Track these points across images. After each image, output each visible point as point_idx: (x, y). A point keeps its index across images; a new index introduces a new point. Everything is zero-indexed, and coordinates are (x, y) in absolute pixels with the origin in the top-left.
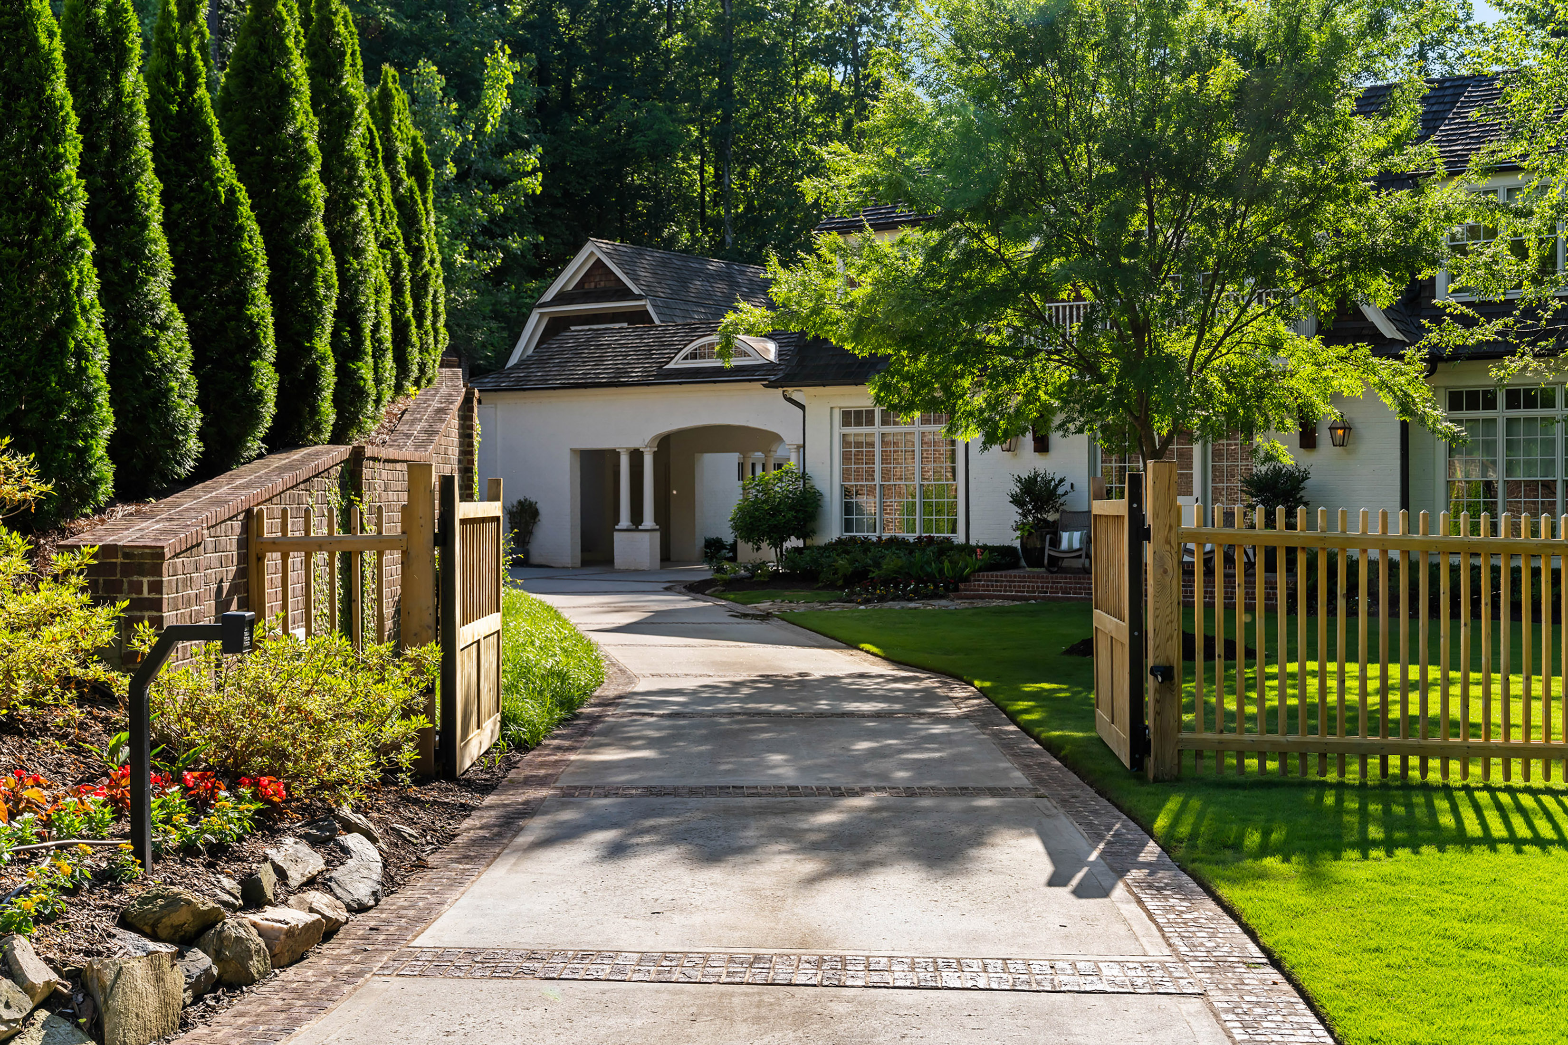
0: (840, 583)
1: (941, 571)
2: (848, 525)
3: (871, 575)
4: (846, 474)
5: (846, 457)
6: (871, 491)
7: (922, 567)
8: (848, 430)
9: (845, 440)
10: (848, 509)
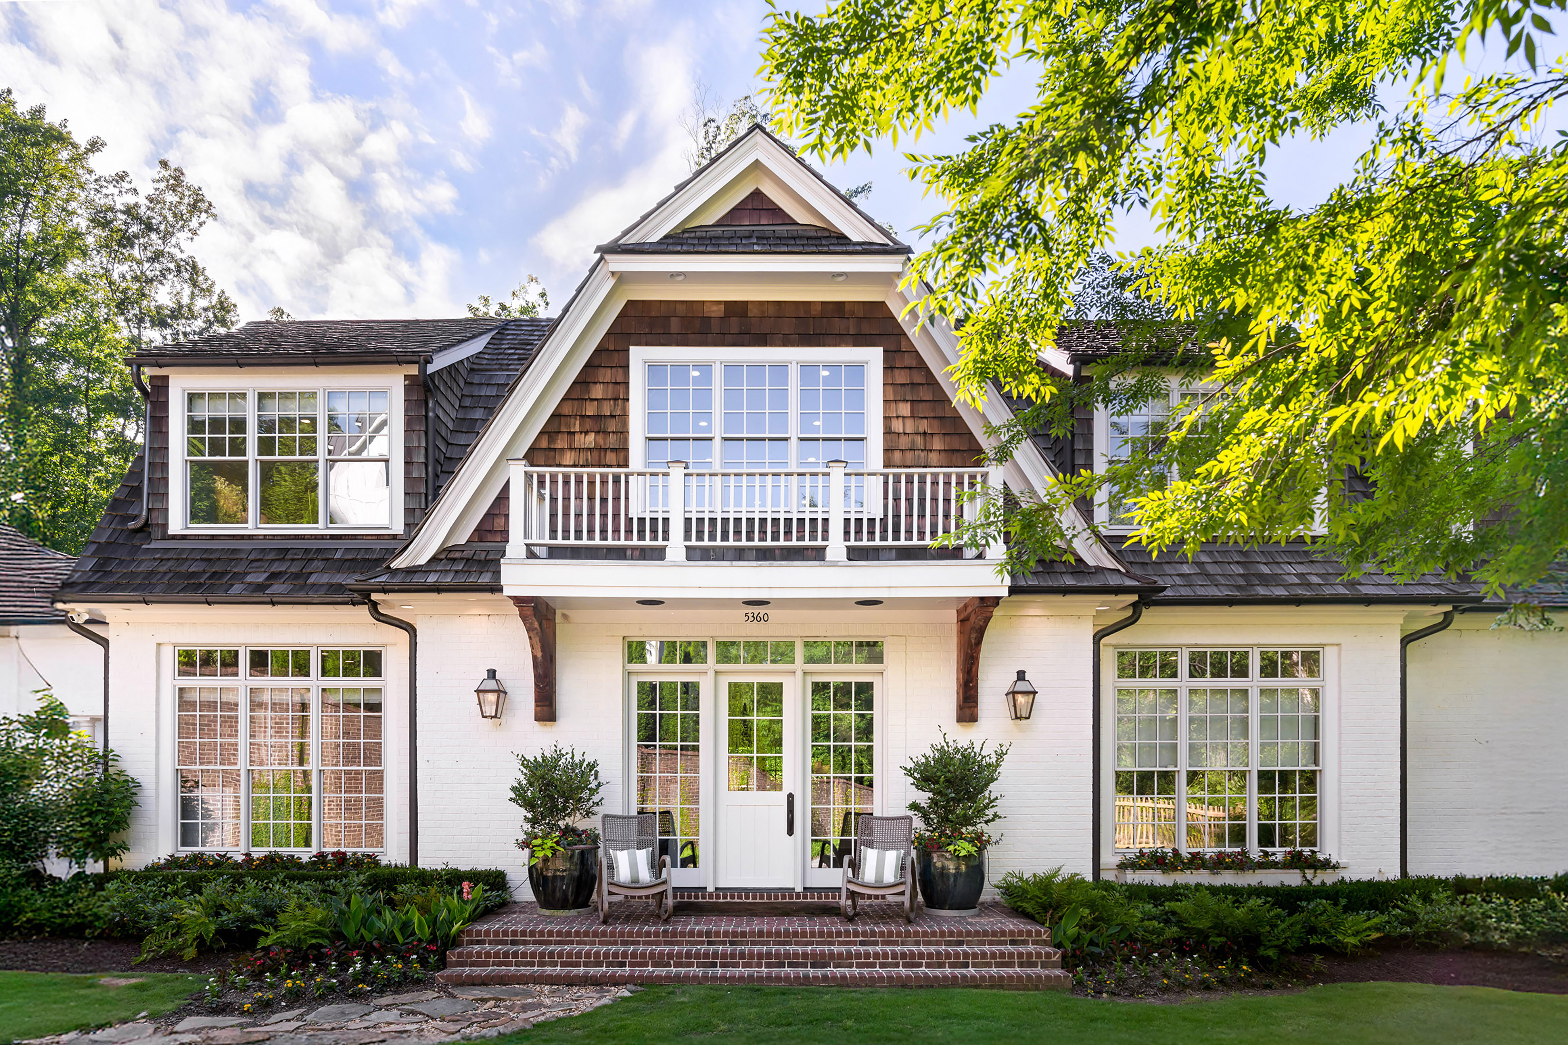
0: (190, 953)
1: (406, 926)
2: (187, 835)
3: (263, 942)
4: (185, 752)
5: (184, 728)
6: (230, 780)
7: (364, 922)
8: (187, 682)
9: (184, 701)
10: (187, 808)
